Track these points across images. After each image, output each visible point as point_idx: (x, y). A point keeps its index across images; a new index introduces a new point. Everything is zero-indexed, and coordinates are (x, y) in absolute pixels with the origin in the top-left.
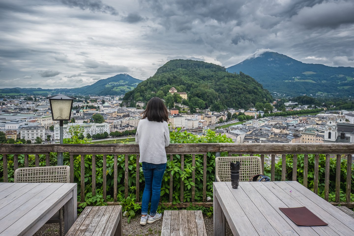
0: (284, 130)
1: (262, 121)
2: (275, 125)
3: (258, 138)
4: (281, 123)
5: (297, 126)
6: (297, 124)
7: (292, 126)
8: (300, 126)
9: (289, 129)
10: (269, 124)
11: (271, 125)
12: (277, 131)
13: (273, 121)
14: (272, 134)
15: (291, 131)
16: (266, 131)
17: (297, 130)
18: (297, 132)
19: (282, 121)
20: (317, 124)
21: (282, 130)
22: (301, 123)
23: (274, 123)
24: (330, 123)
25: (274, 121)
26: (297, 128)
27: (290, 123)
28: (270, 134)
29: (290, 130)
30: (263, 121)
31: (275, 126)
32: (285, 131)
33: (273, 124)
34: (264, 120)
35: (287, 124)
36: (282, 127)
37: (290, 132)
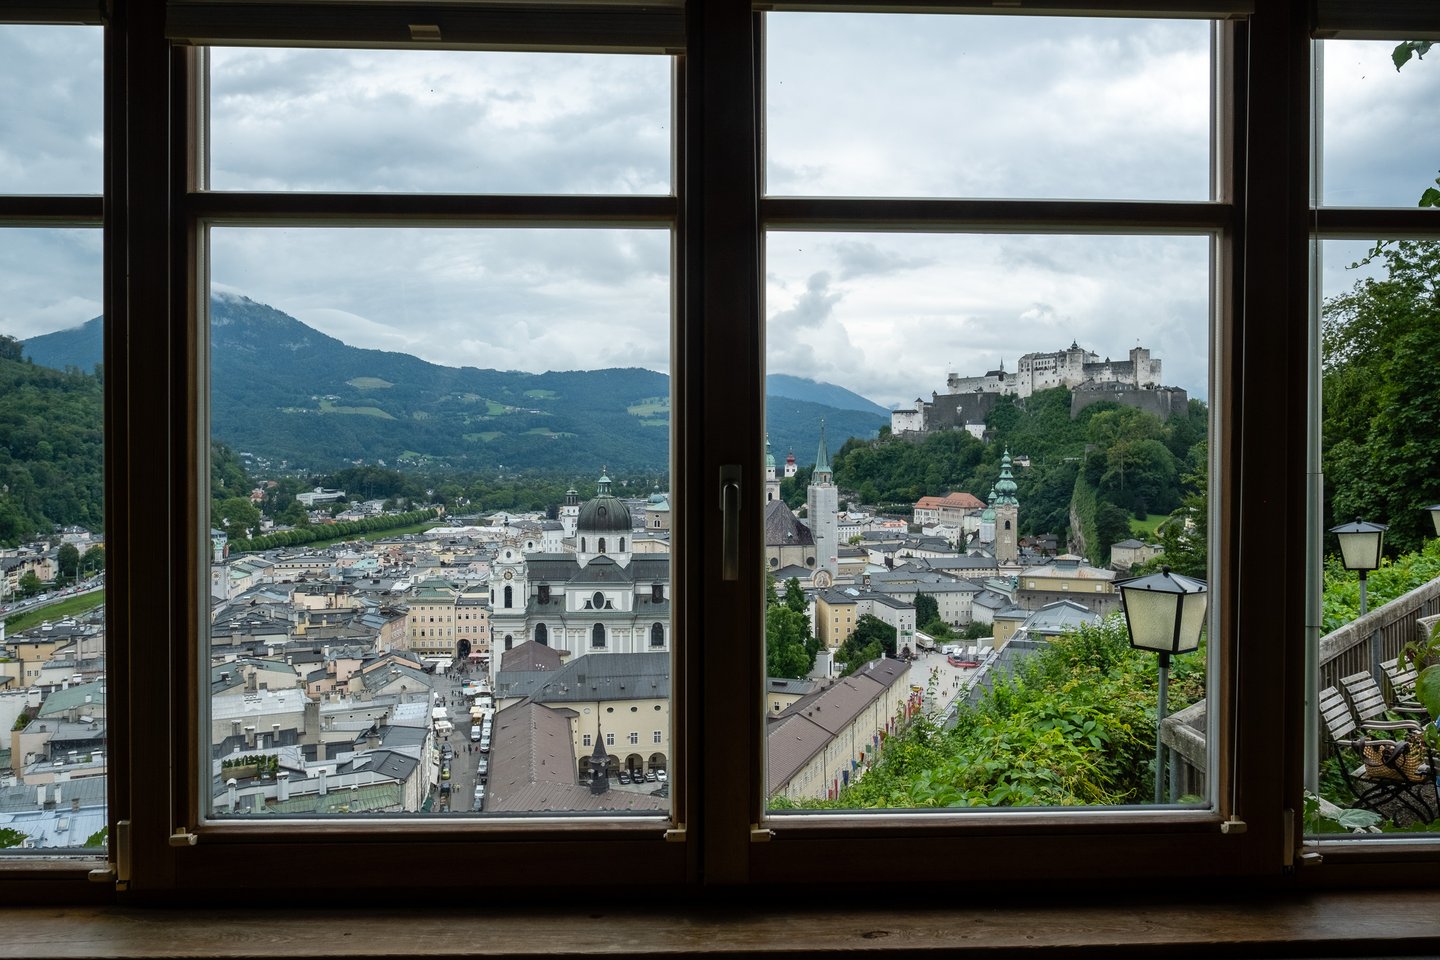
0: (340, 597)
1: (239, 570)
2: (300, 581)
3: (257, 638)
4: (319, 571)
5: (384, 577)
6: (380, 571)
7: (364, 577)
8: (392, 575)
9: (357, 592)
10: (276, 579)
11: (285, 582)
12: (317, 603)
13: (284, 566)
14: (301, 614)
15: (367, 597)
16: (279, 609)
17: (386, 593)
18: (387, 599)
19: (320, 565)
20: (443, 564)
21: (333, 599)
22: (387, 565)
23: (293, 575)
24: (509, 555)
25: (290, 566)
26: (384, 585)
27: (355, 570)
28: (295, 618)
29: (364, 592)
30: (244, 571)
31: (302, 585)
32: (345, 602)
33: (292, 579)
34: (247, 567)
35: (345, 572)
36: (333, 588)
37: (364, 601)
